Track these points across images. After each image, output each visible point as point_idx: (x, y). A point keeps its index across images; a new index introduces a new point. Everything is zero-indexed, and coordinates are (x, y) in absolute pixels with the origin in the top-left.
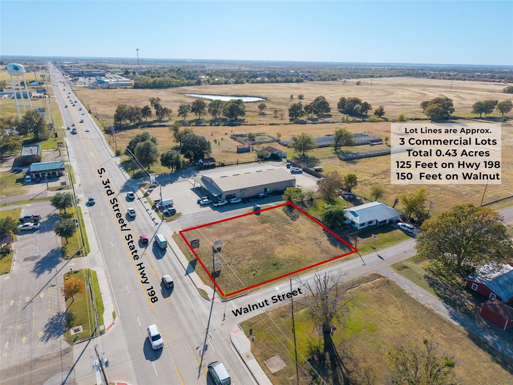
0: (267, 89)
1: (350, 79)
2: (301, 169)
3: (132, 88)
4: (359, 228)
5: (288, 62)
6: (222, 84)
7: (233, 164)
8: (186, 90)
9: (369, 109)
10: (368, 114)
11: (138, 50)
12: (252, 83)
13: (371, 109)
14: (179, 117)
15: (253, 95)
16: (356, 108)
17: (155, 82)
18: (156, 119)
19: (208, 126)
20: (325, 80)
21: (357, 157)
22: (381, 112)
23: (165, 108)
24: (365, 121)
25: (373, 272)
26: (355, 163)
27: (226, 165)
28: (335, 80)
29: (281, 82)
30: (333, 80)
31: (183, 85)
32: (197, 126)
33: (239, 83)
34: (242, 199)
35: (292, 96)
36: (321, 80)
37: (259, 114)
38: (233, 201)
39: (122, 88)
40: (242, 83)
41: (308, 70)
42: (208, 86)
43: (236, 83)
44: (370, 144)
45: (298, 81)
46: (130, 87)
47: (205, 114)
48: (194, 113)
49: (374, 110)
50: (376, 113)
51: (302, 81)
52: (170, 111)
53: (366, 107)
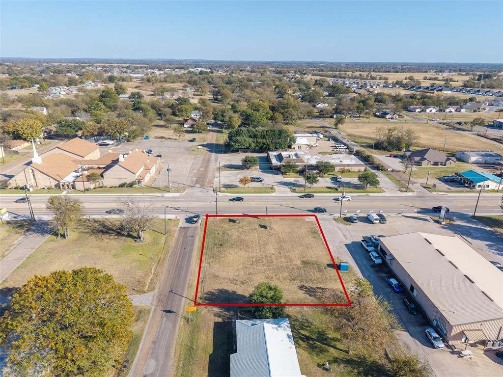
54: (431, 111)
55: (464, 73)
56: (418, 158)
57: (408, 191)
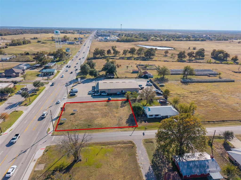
0: (180, 44)
1: (237, 40)
2: (152, 84)
3: (116, 42)
4: (149, 117)
5: (208, 30)
6: (159, 41)
7: (123, 78)
8: (138, 43)
9: (229, 57)
10: (227, 59)
11: (121, 25)
12: (175, 41)
13: (230, 57)
14: (123, 55)
15: (169, 46)
16: (220, 56)
17: (126, 39)
18: (113, 56)
19: (133, 60)
20: (220, 40)
21: (191, 82)
22: (236, 59)
23: (117, 51)
24: (221, 63)
25: (130, 140)
26: (187, 84)
27: (119, 78)
28: (227, 40)
29: (192, 41)
30: (225, 40)
31: (139, 41)
32: (128, 59)
33: (168, 41)
34: (107, 94)
35: (189, 48)
36: (217, 40)
37: (164, 56)
38: (102, 94)
39: (112, 41)
40: (170, 40)
41: (214, 35)
42: (152, 41)
43: (167, 40)
44: (208, 75)
45: (202, 40)
46: (115, 41)
47: (135, 54)
48: (130, 54)
49: (231, 57)
50: (233, 59)
51: (205, 40)
52: (119, 52)
53: (227, 55)
56: (14, 74)
57: (48, 83)
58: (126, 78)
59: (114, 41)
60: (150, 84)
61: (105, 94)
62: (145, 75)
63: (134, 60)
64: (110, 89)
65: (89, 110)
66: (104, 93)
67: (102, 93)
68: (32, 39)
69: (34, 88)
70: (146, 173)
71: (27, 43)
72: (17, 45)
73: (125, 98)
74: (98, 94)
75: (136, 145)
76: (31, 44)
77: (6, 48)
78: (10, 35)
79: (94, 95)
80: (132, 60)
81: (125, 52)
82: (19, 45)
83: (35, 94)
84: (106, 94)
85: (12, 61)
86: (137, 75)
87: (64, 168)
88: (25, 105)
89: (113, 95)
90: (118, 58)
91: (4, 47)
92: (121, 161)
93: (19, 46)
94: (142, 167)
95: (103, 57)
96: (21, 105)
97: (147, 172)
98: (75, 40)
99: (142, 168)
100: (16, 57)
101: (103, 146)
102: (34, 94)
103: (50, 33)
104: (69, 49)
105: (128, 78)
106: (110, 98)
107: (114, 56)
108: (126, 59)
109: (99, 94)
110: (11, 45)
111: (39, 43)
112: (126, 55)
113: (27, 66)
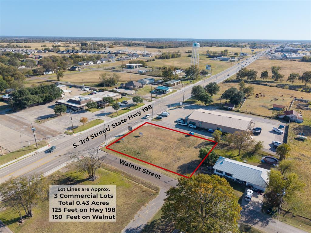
14: (287, 82)
23: (278, 75)
34: (197, 127)
48: (301, 81)
52: (283, 77)
54: (91, 64)
55: (68, 42)
56: (132, 87)
57: (152, 101)
58: (251, 114)
59: (296, 60)
60: (278, 131)
61: (193, 127)
62: (285, 117)
63: (302, 91)
64: (202, 122)
65: (156, 138)
66: (193, 125)
67: (190, 125)
68: (186, 52)
69: (133, 103)
70: (130, 228)
71: (176, 57)
72: (165, 58)
73: (212, 139)
74: (184, 125)
75: (158, 195)
76: (180, 58)
77: (153, 61)
78: (171, 47)
79: (180, 124)
80: (297, 90)
81: (292, 77)
82: (167, 58)
83: (129, 108)
84: (195, 127)
85: (146, 74)
86: (271, 113)
87: (76, 180)
88: (111, 116)
89: (203, 130)
90: (275, 84)
91: (152, 60)
92: (124, 201)
93: (167, 60)
94: (136, 219)
95: (252, 81)
96: (109, 115)
97: (132, 228)
98: (235, 56)
99: (134, 220)
100: (153, 71)
101: (126, 179)
102: (127, 108)
103: (215, 46)
104: (209, 66)
105: (254, 115)
106: (192, 132)
107: (272, 82)
108: (286, 89)
109: (186, 124)
110: (160, 58)
111: (189, 57)
112: (293, 81)
113: (151, 81)
